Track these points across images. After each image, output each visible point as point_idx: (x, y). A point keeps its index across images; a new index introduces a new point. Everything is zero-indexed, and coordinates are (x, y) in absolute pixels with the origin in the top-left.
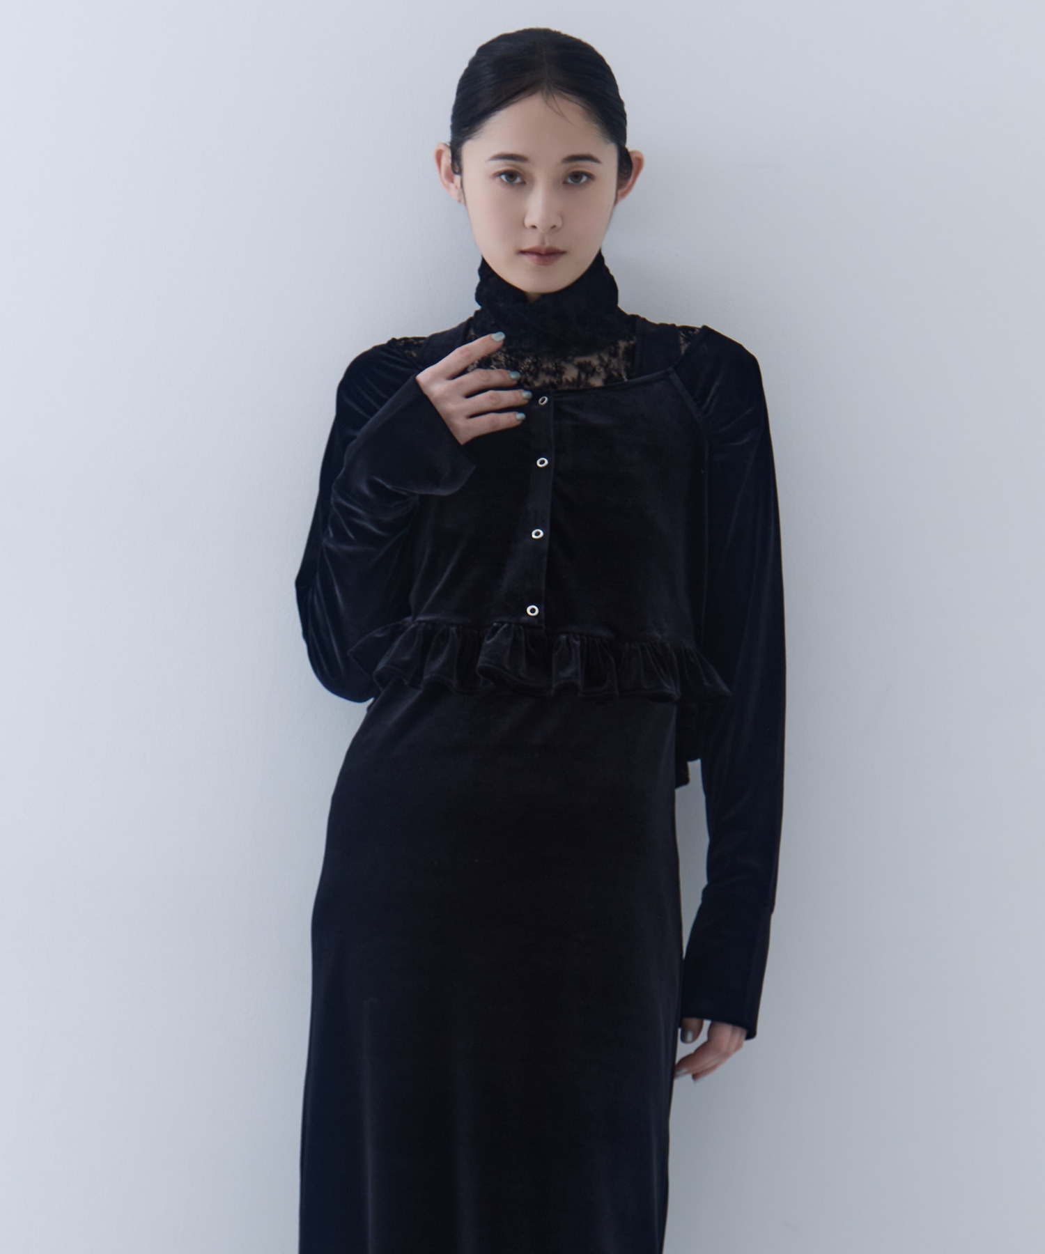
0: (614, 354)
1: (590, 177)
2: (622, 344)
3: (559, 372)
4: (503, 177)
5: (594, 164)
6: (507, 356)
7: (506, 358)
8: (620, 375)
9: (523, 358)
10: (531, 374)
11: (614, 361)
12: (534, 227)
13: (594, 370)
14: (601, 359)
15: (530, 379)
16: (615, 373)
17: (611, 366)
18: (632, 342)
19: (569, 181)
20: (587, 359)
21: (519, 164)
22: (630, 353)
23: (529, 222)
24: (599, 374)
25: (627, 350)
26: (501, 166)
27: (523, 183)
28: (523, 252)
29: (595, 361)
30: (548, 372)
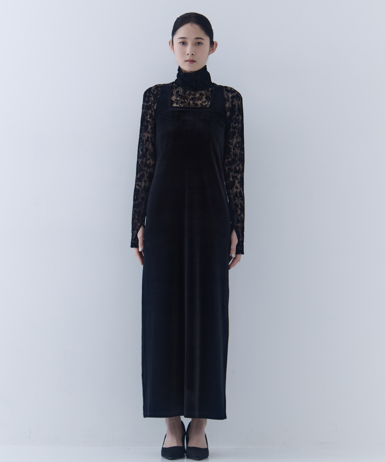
0: (208, 91)
1: (202, 43)
2: (210, 89)
3: (195, 95)
4: (181, 43)
5: (203, 40)
6: (183, 90)
7: (183, 91)
8: (209, 96)
9: (186, 91)
10: (188, 95)
11: (208, 93)
12: (188, 54)
13: (203, 94)
14: (205, 92)
15: (188, 96)
16: (208, 96)
17: (207, 94)
18: (212, 89)
19: (197, 44)
20: (202, 92)
21: (184, 39)
22: (212, 91)
23: (187, 53)
24: (204, 96)
25: (211, 90)
26: (181, 40)
27: (186, 44)
28: (186, 61)
29: (204, 93)
30: (192, 95)
